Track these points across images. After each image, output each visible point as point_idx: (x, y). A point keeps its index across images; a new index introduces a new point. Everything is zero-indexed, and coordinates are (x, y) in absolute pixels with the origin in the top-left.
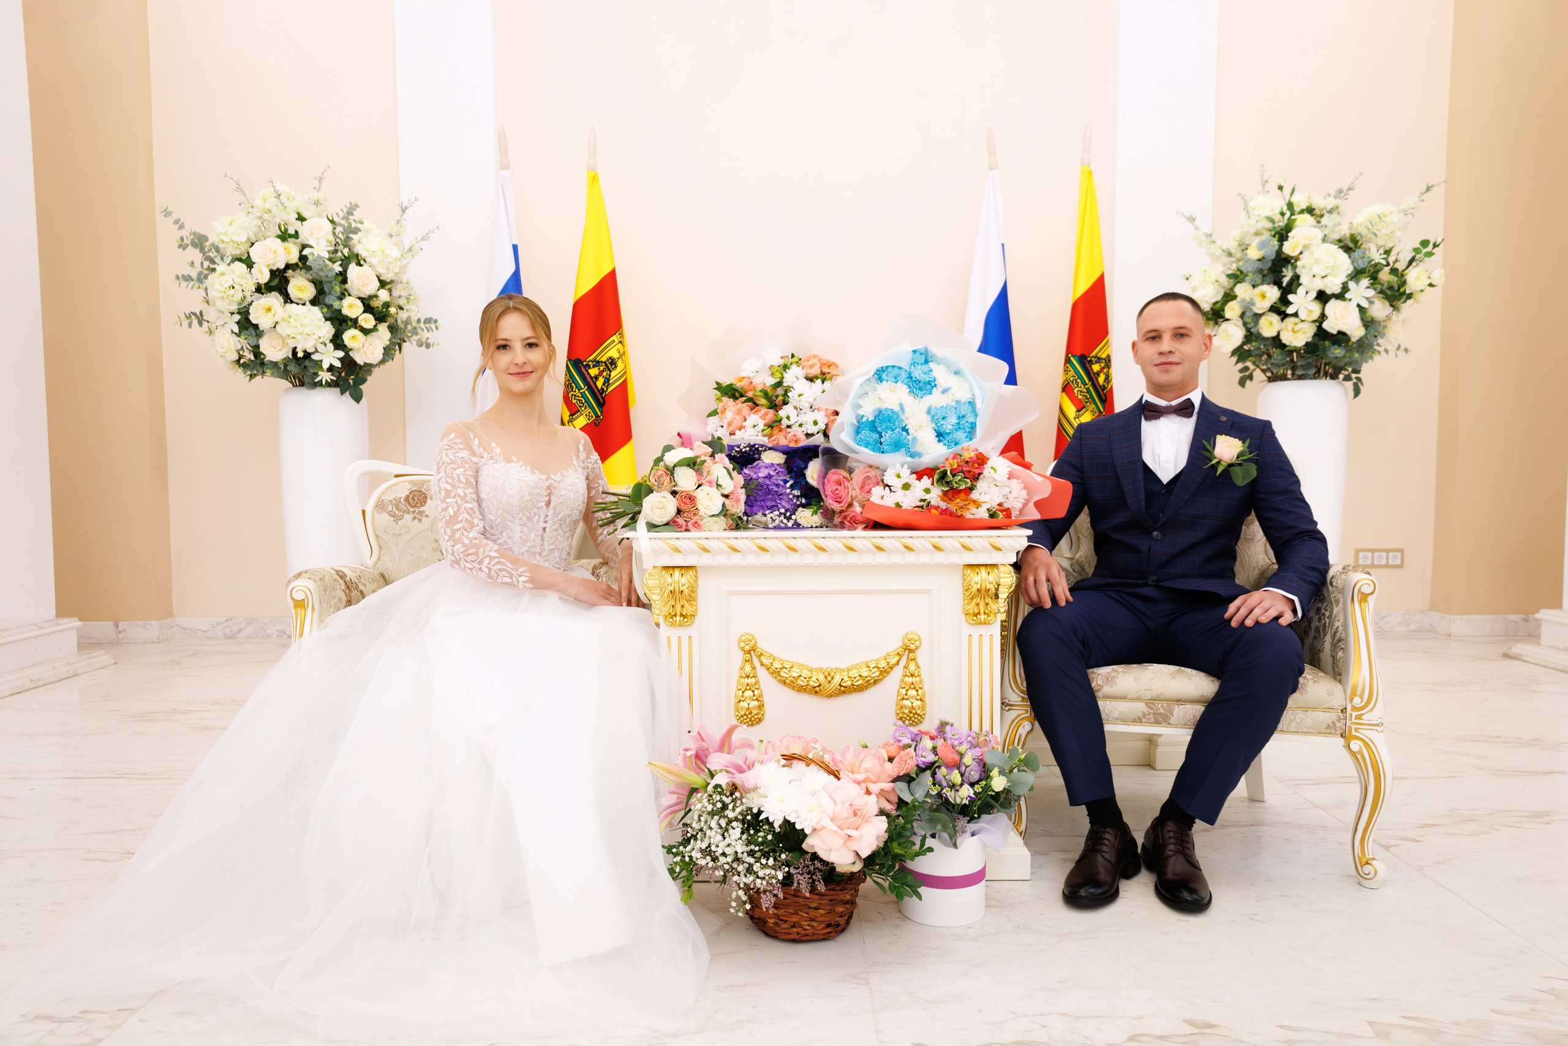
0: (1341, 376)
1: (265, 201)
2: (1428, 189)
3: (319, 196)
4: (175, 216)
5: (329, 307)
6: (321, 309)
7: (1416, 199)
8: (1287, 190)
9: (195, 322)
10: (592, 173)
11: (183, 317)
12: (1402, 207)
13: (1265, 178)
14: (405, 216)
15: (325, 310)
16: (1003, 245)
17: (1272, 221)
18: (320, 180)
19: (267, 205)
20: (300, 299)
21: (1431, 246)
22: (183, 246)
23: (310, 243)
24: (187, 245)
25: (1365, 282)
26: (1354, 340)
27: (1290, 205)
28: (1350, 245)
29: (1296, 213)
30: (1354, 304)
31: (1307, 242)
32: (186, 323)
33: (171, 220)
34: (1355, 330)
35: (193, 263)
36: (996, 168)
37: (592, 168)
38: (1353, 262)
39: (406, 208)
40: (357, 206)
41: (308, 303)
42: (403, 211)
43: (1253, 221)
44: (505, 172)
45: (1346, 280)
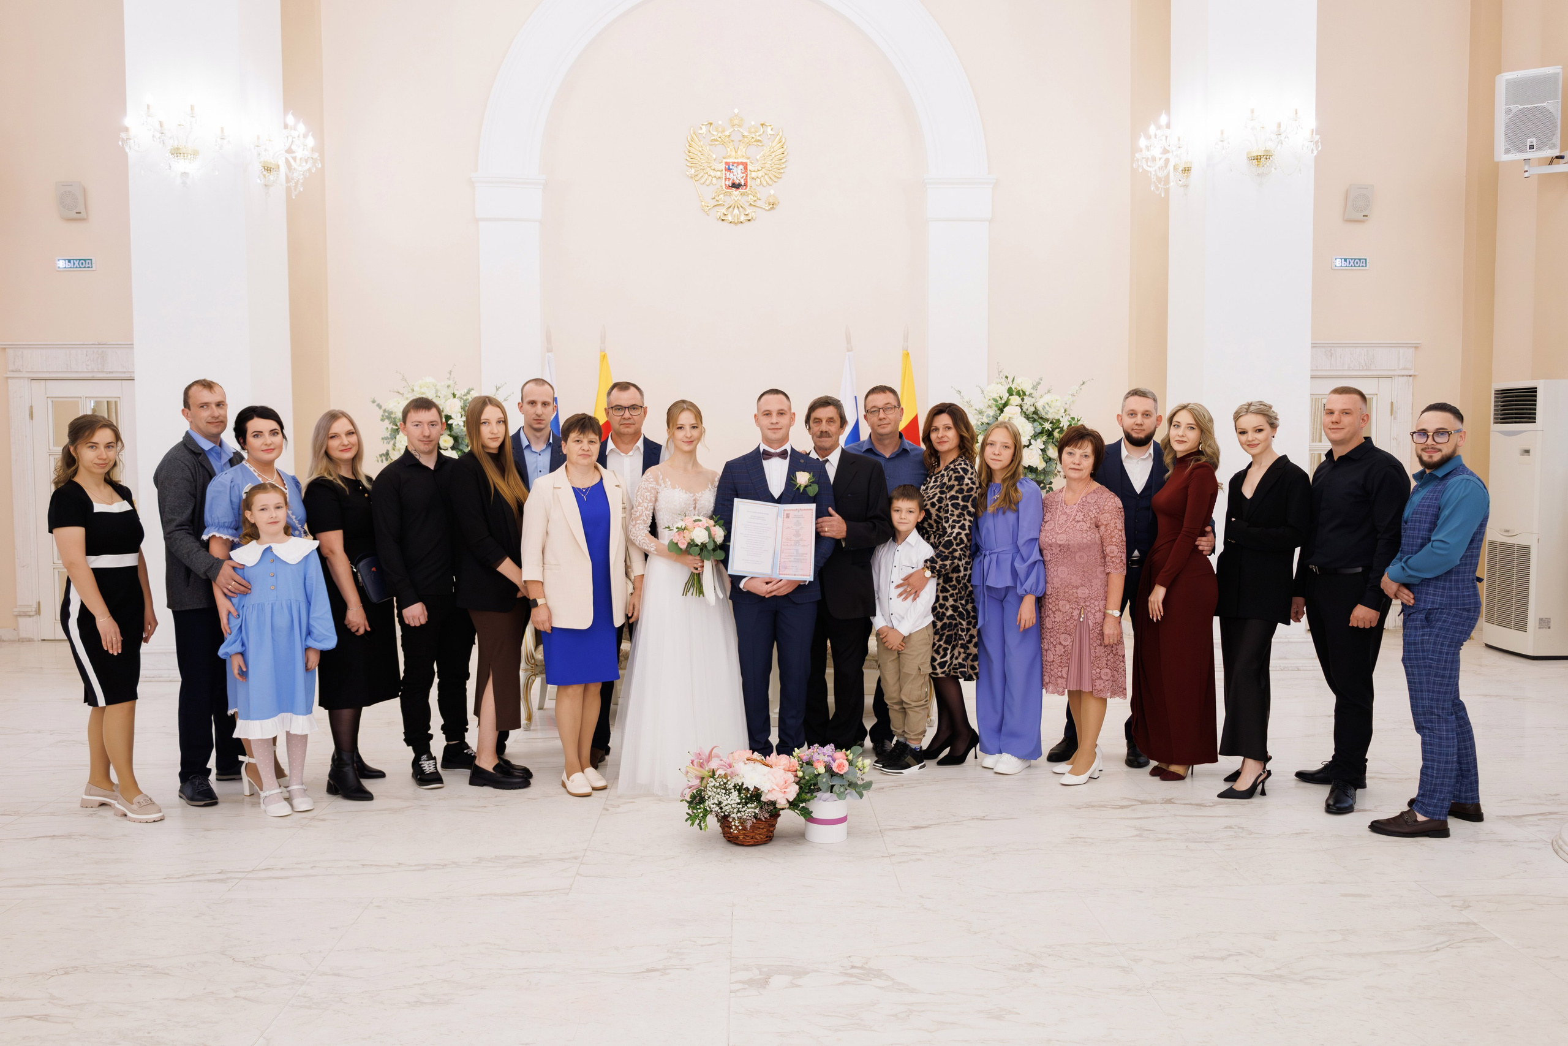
0: (1042, 485)
1: (421, 387)
2: (1084, 383)
3: (450, 383)
4: (377, 402)
5: (460, 450)
6: (457, 452)
7: (1077, 388)
8: (1010, 379)
9: (384, 458)
10: (604, 353)
11: (378, 456)
12: (1070, 393)
13: (1000, 370)
14: (498, 392)
15: (459, 453)
16: (856, 397)
17: (996, 401)
18: (450, 373)
19: (423, 390)
20: (445, 447)
21: (1076, 419)
22: (382, 420)
23: (453, 417)
24: (385, 419)
25: (1045, 438)
26: (1040, 469)
27: (1010, 392)
28: (1034, 417)
29: (1014, 394)
30: (1034, 452)
31: (1010, 416)
32: (380, 459)
33: (375, 404)
34: (1041, 465)
35: (387, 428)
36: (852, 351)
37: (602, 351)
38: (1035, 428)
39: (499, 388)
40: (473, 389)
41: (449, 449)
42: (497, 390)
43: (986, 400)
44: (550, 354)
45: (1030, 438)
